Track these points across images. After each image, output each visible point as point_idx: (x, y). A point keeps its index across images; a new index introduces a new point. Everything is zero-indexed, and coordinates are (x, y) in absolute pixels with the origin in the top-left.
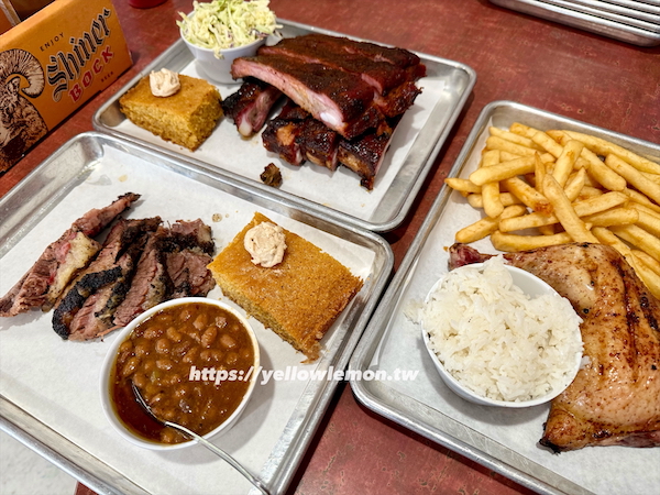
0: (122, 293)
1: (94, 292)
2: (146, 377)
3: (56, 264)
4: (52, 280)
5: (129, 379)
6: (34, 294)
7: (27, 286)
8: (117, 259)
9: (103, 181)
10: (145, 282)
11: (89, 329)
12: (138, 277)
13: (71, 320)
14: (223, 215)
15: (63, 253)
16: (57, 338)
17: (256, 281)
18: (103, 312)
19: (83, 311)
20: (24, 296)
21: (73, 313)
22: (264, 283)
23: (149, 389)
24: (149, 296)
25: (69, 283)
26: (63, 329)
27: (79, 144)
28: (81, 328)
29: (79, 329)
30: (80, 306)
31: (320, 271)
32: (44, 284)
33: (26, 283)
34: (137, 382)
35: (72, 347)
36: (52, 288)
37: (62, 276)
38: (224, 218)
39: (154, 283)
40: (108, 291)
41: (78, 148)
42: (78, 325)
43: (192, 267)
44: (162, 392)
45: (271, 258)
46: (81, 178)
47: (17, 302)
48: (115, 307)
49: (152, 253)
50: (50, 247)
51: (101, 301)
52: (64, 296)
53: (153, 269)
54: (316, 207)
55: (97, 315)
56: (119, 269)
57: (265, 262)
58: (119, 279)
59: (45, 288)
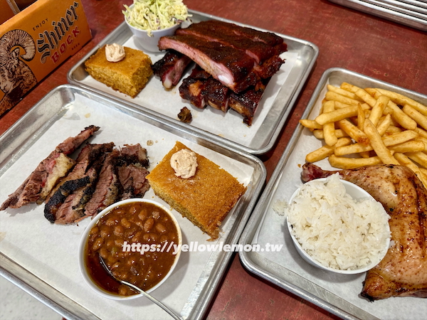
0: (90, 194)
1: (71, 193)
2: (108, 251)
3: (46, 174)
4: (44, 185)
5: (97, 252)
6: (32, 194)
7: (28, 189)
8: (86, 171)
9: (75, 117)
10: (105, 186)
11: (69, 217)
12: (100, 183)
13: (56, 211)
14: (154, 141)
15: (51, 167)
16: (47, 222)
17: (178, 188)
18: (77, 206)
19: (64, 205)
20: (25, 195)
21: (58, 206)
22: (183, 189)
23: (110, 260)
24: (108, 195)
25: (54, 187)
26: (51, 216)
27: (59, 93)
28: (64, 216)
29: (62, 217)
30: (63, 202)
31: (219, 181)
32: (39, 187)
33: (27, 186)
34: (103, 255)
35: (57, 228)
36: (44, 189)
37: (50, 182)
38: (154, 143)
39: (111, 187)
40: (81, 193)
41: (58, 95)
42: (61, 215)
43: (135, 176)
44: (119, 261)
45: (188, 172)
46: (60, 115)
47: (21, 199)
48: (85, 203)
49: (109, 167)
50: (42, 163)
51: (76, 199)
52: (52, 195)
53: (110, 178)
54: (216, 138)
55: (74, 208)
56: (87, 178)
57: (184, 175)
58: (88, 185)
59: (39, 189)
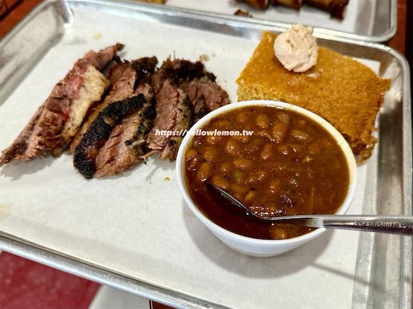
0: (151, 117)
1: (119, 122)
3: (67, 102)
4: (67, 117)
6: (49, 134)
8: (135, 88)
11: (121, 160)
13: (97, 154)
14: (209, 55)
15: (75, 88)
18: (136, 138)
19: (111, 142)
20: (39, 135)
21: (100, 146)
24: (179, 120)
25: (86, 119)
26: (87, 167)
28: (112, 160)
29: (109, 162)
30: (106, 138)
32: (59, 121)
34: (220, 185)
36: (69, 125)
37: (78, 111)
38: (211, 58)
40: (136, 119)
42: (107, 157)
43: (206, 94)
48: (147, 132)
50: (59, 84)
51: (130, 129)
52: (84, 131)
53: (175, 94)
55: (128, 143)
56: (141, 95)
58: (146, 105)
59: (60, 125)
